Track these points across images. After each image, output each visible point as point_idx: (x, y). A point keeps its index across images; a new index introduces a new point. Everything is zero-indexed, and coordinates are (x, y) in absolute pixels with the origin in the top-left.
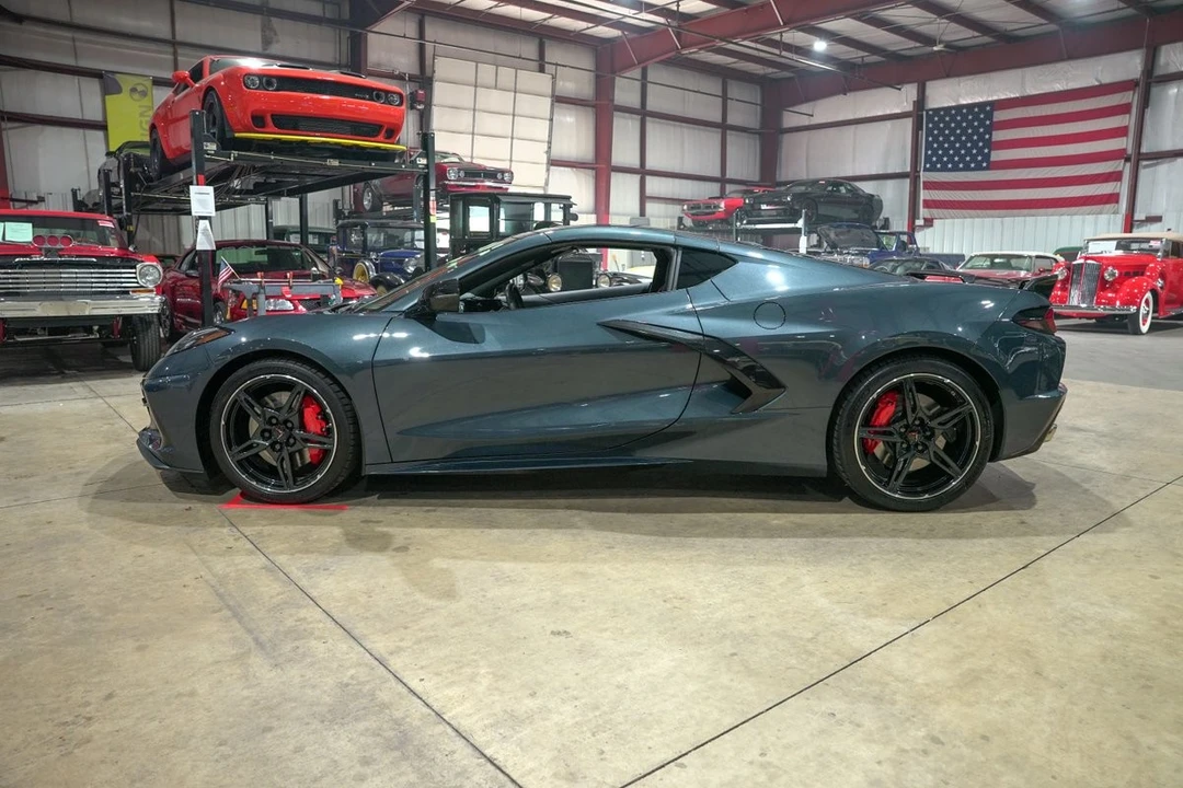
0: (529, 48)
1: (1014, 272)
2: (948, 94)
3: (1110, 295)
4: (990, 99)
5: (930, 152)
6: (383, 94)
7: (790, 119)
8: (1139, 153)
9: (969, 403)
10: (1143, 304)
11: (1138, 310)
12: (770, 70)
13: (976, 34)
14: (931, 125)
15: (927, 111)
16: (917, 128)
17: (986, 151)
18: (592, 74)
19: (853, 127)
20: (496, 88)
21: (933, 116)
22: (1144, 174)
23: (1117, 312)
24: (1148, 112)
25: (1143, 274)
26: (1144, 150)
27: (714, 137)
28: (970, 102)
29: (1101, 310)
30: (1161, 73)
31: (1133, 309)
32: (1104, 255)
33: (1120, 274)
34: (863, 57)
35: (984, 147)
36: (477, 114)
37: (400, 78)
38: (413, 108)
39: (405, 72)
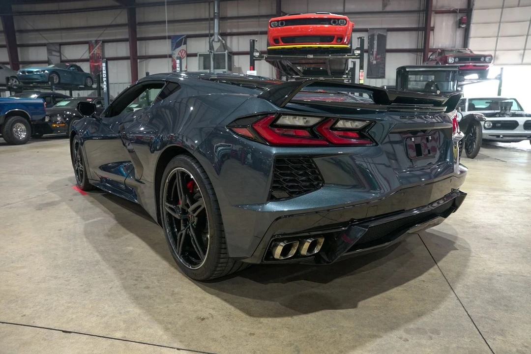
6: (336, 20)
36: (501, 24)
37: (454, 12)
38: (460, 27)
39: (456, 8)
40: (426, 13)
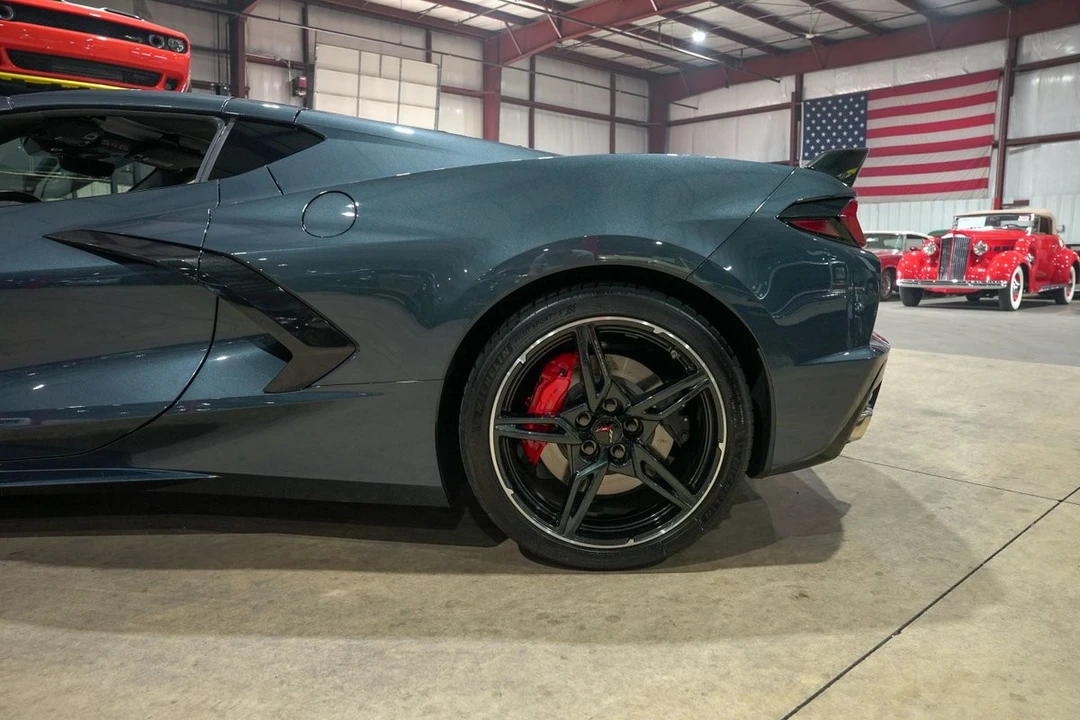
0: (416, 39)
1: (886, 250)
2: (824, 85)
3: (980, 270)
4: (864, 90)
5: (808, 141)
6: (162, 39)
7: (677, 112)
8: (1006, 140)
9: (703, 373)
10: (1014, 279)
11: (1009, 284)
12: (655, 64)
13: (849, 25)
14: (808, 116)
15: (805, 102)
16: (796, 118)
17: (861, 139)
18: (480, 64)
19: (735, 119)
20: (380, 76)
21: (811, 107)
22: (1011, 159)
23: (987, 287)
24: (1013, 100)
25: (1012, 249)
26: (1010, 136)
27: (604, 129)
28: (846, 93)
29: (971, 285)
30: (1023, 63)
31: (1004, 284)
32: (974, 230)
33: (990, 249)
34: (741, 49)
35: (859, 136)
36: (360, 101)
37: (282, 64)
38: (295, 94)
39: (287, 59)
40: (231, 58)
